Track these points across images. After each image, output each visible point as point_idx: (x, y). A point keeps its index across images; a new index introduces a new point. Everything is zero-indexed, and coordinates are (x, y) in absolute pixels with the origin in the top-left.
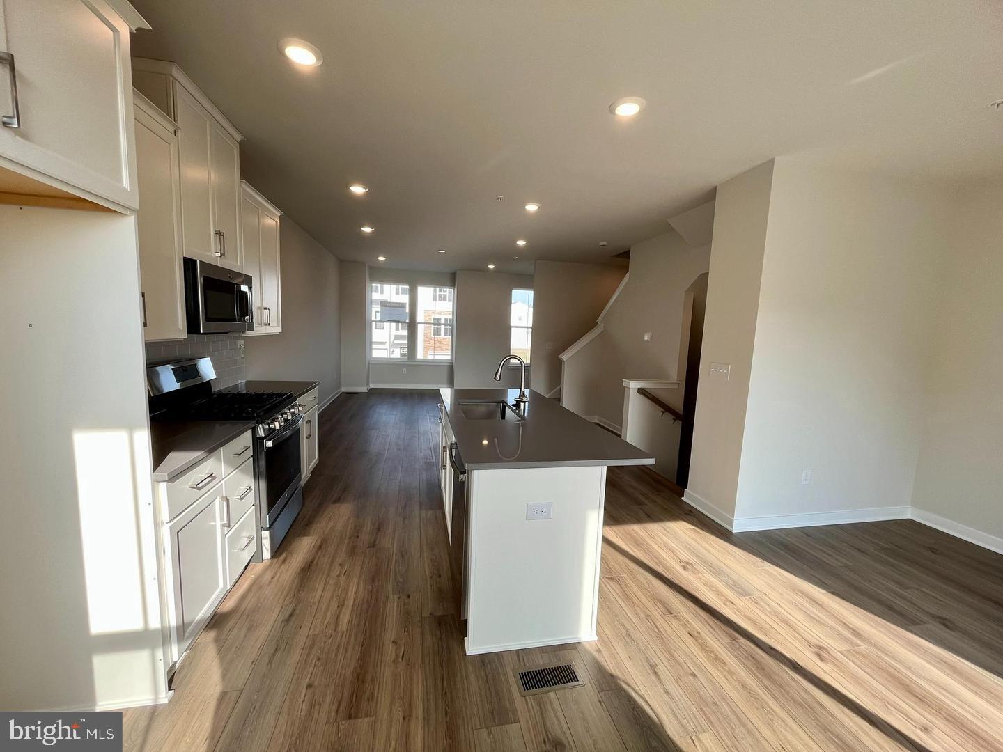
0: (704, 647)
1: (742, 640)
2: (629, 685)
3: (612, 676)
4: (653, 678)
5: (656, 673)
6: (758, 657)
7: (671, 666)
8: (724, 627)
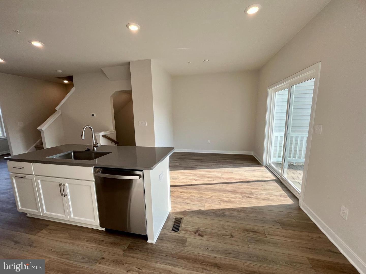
0: (185, 192)
1: (187, 187)
2: (188, 210)
3: (184, 211)
4: (189, 204)
5: (188, 203)
6: (192, 187)
7: (187, 200)
8: (182, 187)
